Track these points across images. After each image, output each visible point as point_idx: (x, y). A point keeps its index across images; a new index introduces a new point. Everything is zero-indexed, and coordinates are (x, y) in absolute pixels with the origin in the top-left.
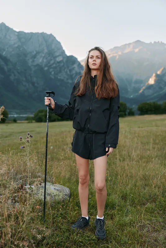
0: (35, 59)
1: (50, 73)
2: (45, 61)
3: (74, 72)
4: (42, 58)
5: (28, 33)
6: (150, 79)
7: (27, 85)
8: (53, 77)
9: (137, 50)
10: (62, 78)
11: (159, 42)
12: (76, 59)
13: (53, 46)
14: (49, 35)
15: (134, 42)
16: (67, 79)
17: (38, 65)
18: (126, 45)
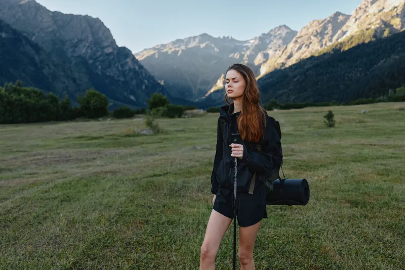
0: (77, 49)
1: (97, 67)
2: (89, 51)
3: (127, 68)
4: (85, 48)
5: (66, 14)
6: (219, 81)
7: (66, 81)
8: (100, 73)
9: (203, 46)
10: (112, 74)
11: (228, 37)
12: (130, 51)
13: (101, 34)
14: (95, 19)
15: (199, 36)
16: (118, 76)
17: (79, 56)
18: (190, 38)
